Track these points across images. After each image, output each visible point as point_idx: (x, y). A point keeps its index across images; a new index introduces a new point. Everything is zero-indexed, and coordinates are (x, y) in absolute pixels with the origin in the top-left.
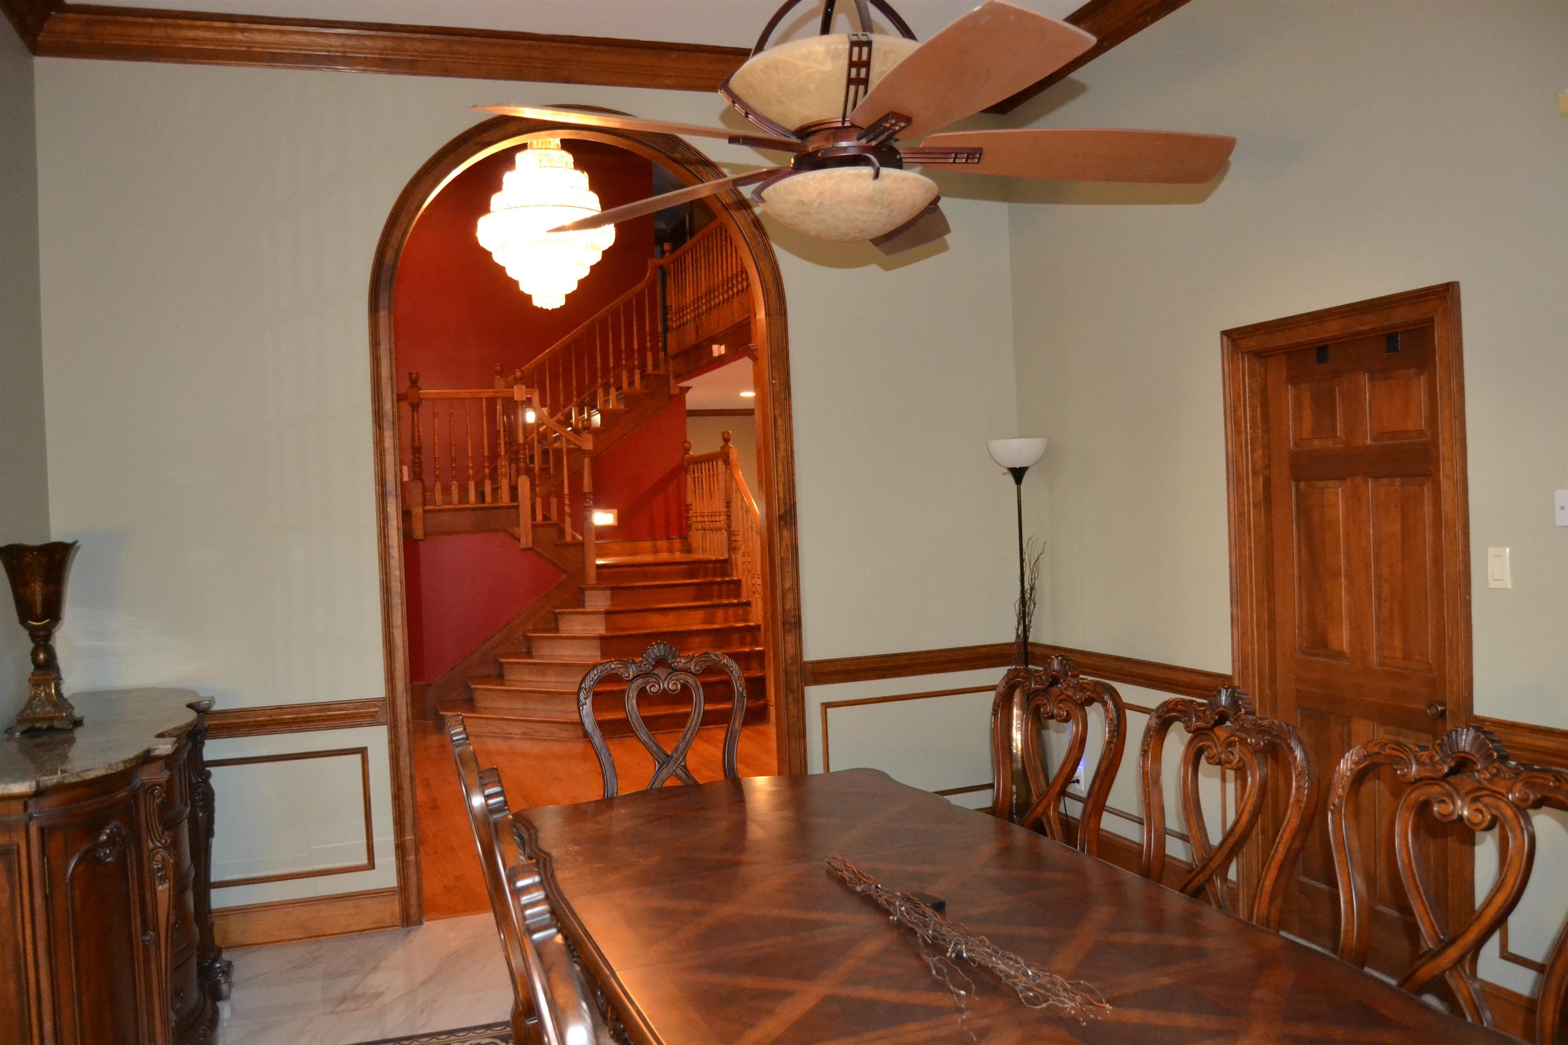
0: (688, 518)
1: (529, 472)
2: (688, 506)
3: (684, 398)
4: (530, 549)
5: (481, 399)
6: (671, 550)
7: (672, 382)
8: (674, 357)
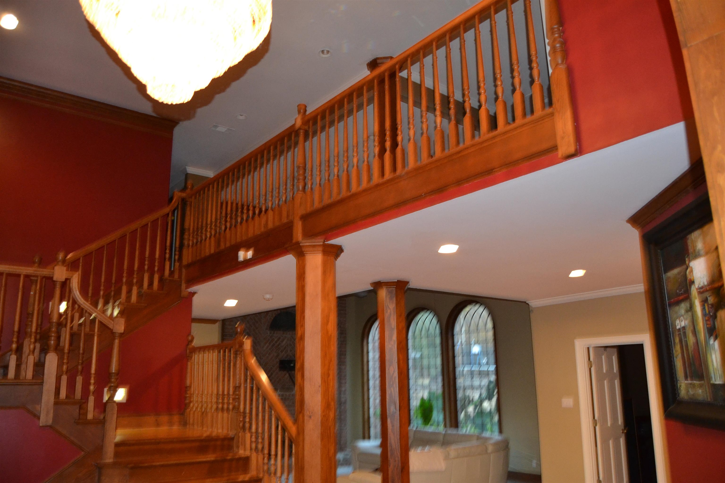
0: (185, 398)
1: (58, 349)
2: (186, 387)
3: (191, 301)
4: (50, 427)
5: (19, 276)
6: (171, 423)
7: (184, 286)
8: (188, 266)
